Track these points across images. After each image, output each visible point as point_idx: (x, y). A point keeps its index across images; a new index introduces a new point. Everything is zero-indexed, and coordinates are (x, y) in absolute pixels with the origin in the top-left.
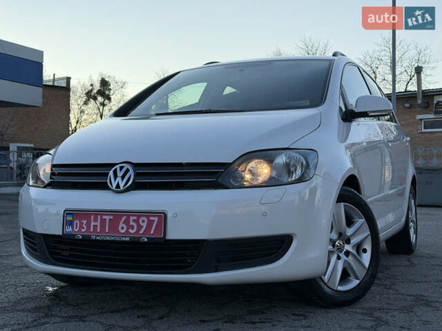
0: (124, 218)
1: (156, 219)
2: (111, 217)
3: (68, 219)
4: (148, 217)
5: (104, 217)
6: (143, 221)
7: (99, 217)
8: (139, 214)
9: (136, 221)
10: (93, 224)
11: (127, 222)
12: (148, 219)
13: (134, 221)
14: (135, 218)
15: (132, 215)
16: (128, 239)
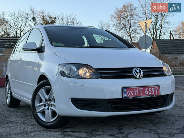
0: (147, 89)
1: (157, 88)
2: (142, 89)
4: (154, 87)
5: (139, 89)
6: (153, 89)
7: (138, 89)
8: (152, 87)
9: (151, 89)
10: (135, 92)
11: (148, 90)
12: (155, 88)
13: (150, 89)
14: (150, 88)
15: (149, 87)
16: (149, 97)
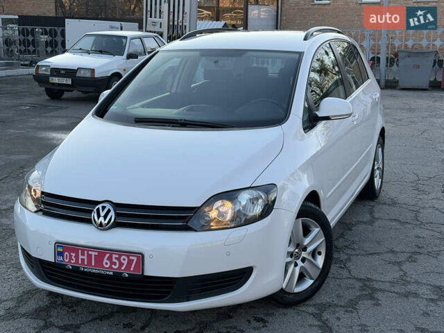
0: (108, 255)
1: (135, 259)
3: (59, 250)
6: (124, 259)
7: (86, 252)
8: (121, 253)
9: (119, 259)
10: (81, 257)
11: (110, 259)
12: (128, 258)
14: (117, 256)
15: (114, 253)
16: (111, 273)
